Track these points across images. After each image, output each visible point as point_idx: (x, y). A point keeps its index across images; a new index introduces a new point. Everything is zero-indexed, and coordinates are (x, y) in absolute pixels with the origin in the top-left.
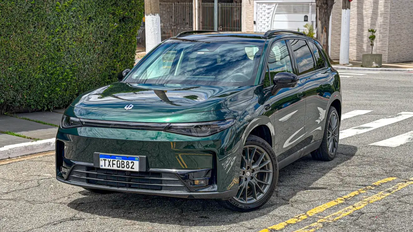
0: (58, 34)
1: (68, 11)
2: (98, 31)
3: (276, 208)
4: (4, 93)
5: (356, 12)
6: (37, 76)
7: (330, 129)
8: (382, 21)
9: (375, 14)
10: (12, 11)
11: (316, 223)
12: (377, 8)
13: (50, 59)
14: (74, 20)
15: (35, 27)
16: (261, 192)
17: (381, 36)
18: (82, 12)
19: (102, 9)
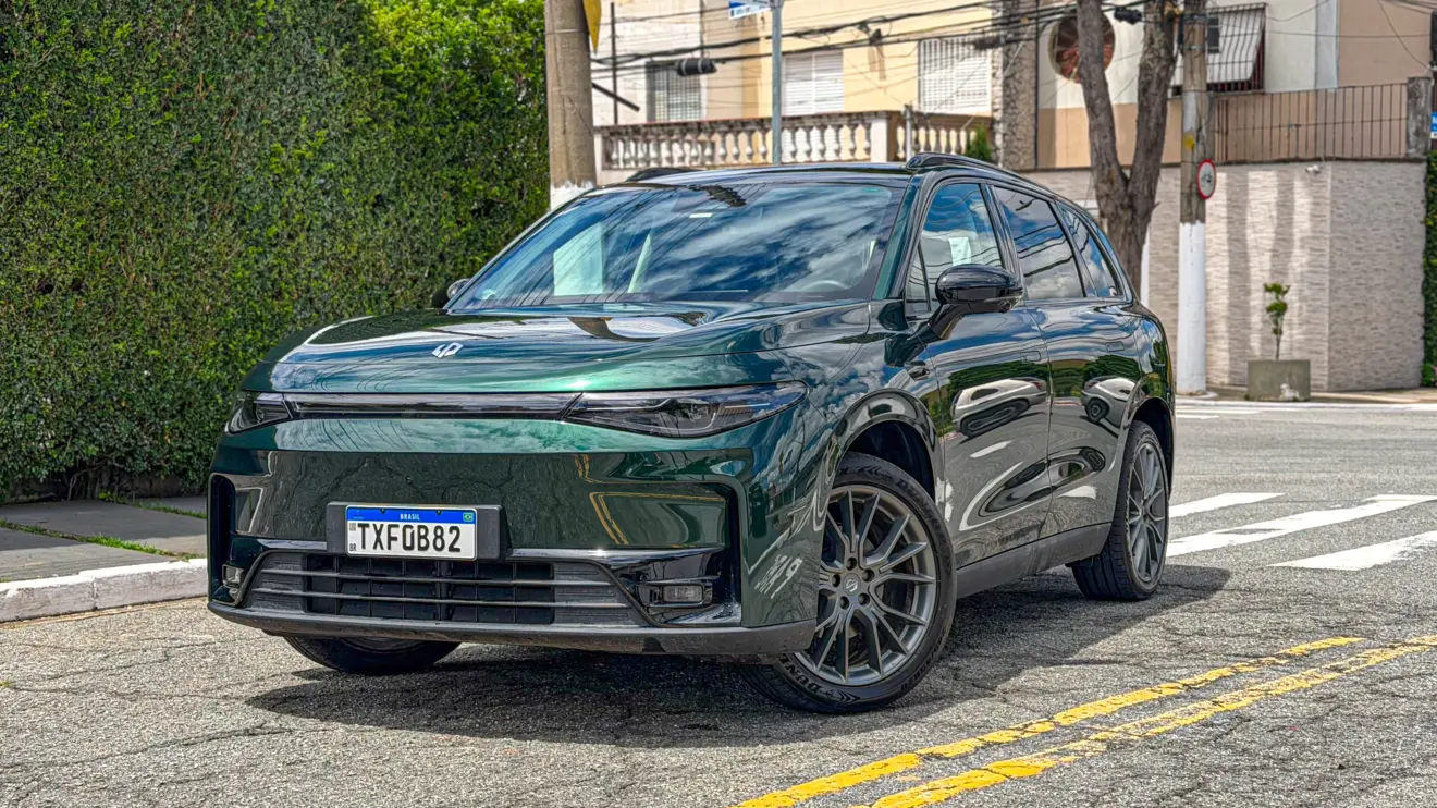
0: (275, 246)
1: (309, 171)
2: (405, 240)
3: (950, 705)
4: (98, 426)
5: (1224, 237)
6: (207, 374)
7: (1137, 493)
8: (1304, 260)
9: (1284, 240)
10: (128, 164)
11: (1083, 742)
12: (1290, 222)
13: (249, 322)
14: (327, 202)
15: (200, 218)
16: (898, 650)
17: (1305, 308)
18: (353, 179)
19: (418, 171)
